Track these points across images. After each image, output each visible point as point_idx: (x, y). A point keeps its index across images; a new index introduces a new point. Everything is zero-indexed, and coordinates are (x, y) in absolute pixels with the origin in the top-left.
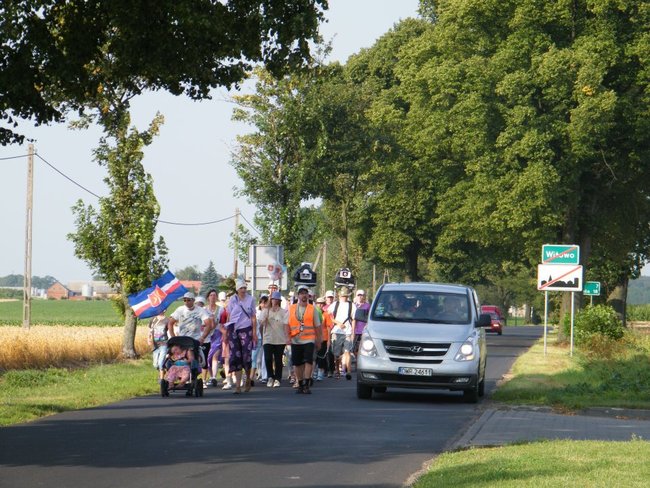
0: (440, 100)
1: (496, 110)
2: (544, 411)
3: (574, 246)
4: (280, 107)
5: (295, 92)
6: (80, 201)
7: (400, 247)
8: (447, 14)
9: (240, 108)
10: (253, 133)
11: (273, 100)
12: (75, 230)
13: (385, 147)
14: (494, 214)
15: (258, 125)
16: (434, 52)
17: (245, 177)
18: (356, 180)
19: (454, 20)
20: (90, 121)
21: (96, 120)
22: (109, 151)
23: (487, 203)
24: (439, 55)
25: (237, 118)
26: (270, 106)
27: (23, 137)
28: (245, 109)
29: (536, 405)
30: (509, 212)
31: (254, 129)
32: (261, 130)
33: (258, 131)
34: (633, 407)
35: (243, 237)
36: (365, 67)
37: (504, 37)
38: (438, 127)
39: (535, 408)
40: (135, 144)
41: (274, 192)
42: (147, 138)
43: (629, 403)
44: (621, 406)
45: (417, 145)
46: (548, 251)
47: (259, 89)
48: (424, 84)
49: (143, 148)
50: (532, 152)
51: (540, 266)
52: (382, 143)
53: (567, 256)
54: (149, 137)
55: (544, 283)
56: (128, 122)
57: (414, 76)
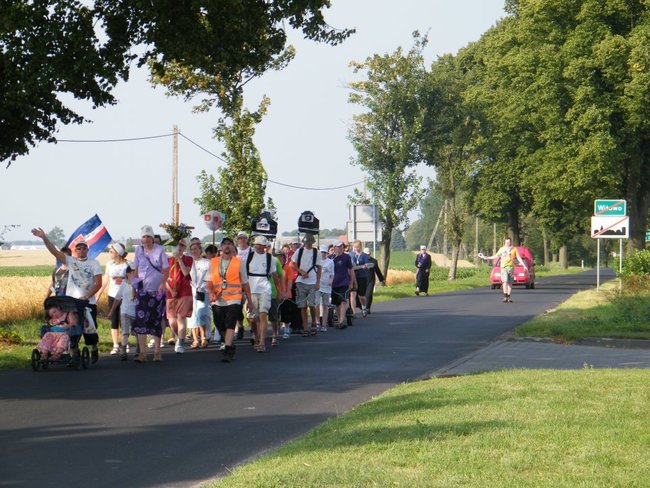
0: (519, 82)
1: (565, 90)
2: (546, 341)
3: (621, 200)
4: (388, 91)
5: (399, 78)
6: (204, 172)
7: (500, 204)
8: (525, 11)
9: (355, 92)
10: (366, 113)
11: (382, 86)
12: (199, 194)
13: (475, 122)
14: (564, 176)
15: (370, 106)
16: (514, 42)
17: (360, 149)
18: (461, 150)
19: (532, 16)
20: (210, 105)
21: (216, 103)
22: (226, 129)
23: (559, 168)
24: (519, 45)
25: (352, 101)
26: (380, 90)
27: (82, 118)
28: (359, 93)
29: (540, 336)
30: (574, 175)
31: (367, 110)
32: (374, 111)
33: (371, 111)
34: (621, 337)
35: (359, 199)
36: (471, 58)
37: (573, 28)
38: (519, 105)
39: (539, 339)
40: (247, 122)
41: (384, 161)
42: (257, 118)
43: (619, 334)
44: (611, 337)
45: (501, 121)
46: (600, 205)
47: (371, 77)
48: (505, 69)
49: (254, 125)
50: (591, 124)
51: (593, 218)
52: (472, 118)
53: (615, 209)
54: (259, 116)
55: (596, 231)
56: (240, 104)
57: (497, 63)
